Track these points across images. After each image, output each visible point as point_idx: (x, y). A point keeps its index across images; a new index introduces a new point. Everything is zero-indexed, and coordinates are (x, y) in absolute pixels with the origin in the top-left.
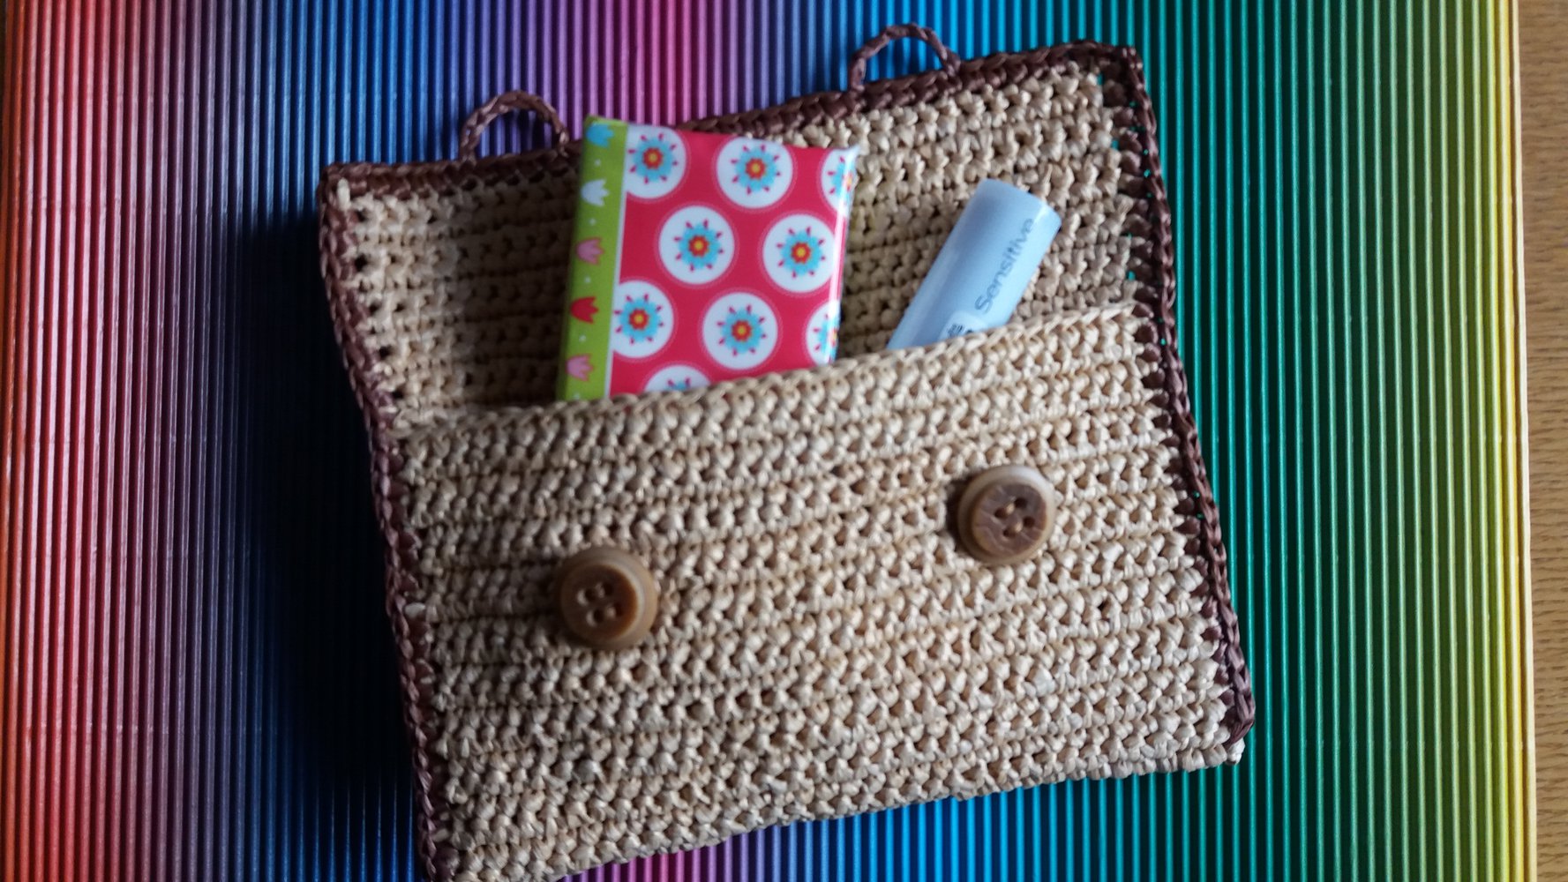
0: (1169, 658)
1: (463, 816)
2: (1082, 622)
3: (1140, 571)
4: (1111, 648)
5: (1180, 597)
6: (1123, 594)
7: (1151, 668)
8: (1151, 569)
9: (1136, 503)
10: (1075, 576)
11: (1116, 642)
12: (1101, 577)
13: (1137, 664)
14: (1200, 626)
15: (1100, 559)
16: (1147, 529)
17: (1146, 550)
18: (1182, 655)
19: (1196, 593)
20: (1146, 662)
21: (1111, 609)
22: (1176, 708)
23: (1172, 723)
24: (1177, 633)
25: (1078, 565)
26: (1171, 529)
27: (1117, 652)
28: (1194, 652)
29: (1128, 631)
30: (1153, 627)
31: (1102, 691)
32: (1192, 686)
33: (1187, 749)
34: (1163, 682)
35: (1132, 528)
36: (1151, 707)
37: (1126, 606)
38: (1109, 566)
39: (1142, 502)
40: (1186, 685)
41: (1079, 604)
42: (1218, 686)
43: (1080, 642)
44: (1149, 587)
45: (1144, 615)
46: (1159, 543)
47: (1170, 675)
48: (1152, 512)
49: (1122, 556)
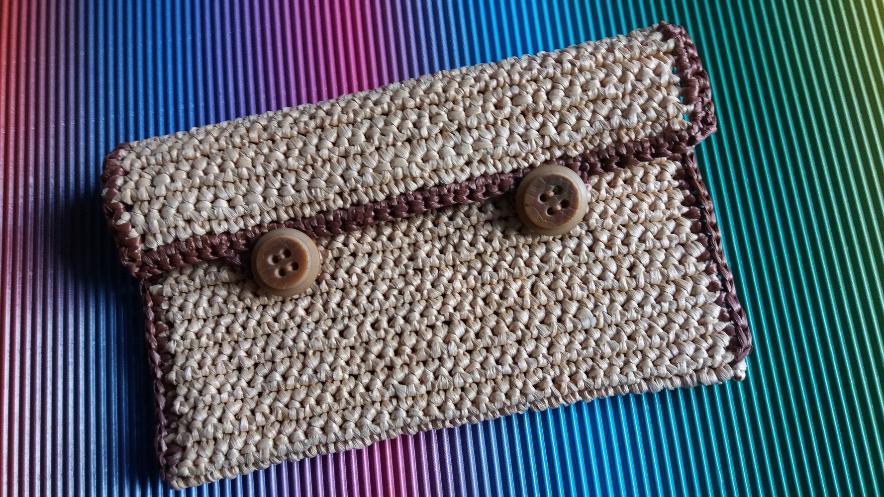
0: (683, 303)
1: (185, 422)
2: (615, 278)
3: (658, 244)
4: (639, 296)
5: (688, 260)
6: (646, 259)
7: (670, 310)
8: (666, 242)
9: (653, 198)
10: (609, 247)
11: (642, 293)
12: (629, 249)
13: (658, 308)
14: (705, 281)
15: (628, 235)
16: (662, 215)
17: (662, 229)
18: (692, 301)
19: (700, 259)
20: (666, 306)
21: (637, 269)
22: (692, 338)
23: (690, 349)
24: (689, 285)
25: (611, 239)
26: (680, 215)
27: (643, 300)
28: (701, 300)
29: (652, 285)
30: (671, 283)
31: (633, 326)
32: (702, 323)
33: (703, 368)
34: (680, 319)
35: (651, 214)
36: (672, 336)
37: (648, 268)
38: (635, 240)
39: (658, 198)
40: (698, 322)
41: (613, 267)
42: (721, 323)
43: (615, 292)
44: (665, 255)
45: (662, 274)
46: (672, 225)
47: (685, 315)
48: (665, 204)
49: (644, 233)
